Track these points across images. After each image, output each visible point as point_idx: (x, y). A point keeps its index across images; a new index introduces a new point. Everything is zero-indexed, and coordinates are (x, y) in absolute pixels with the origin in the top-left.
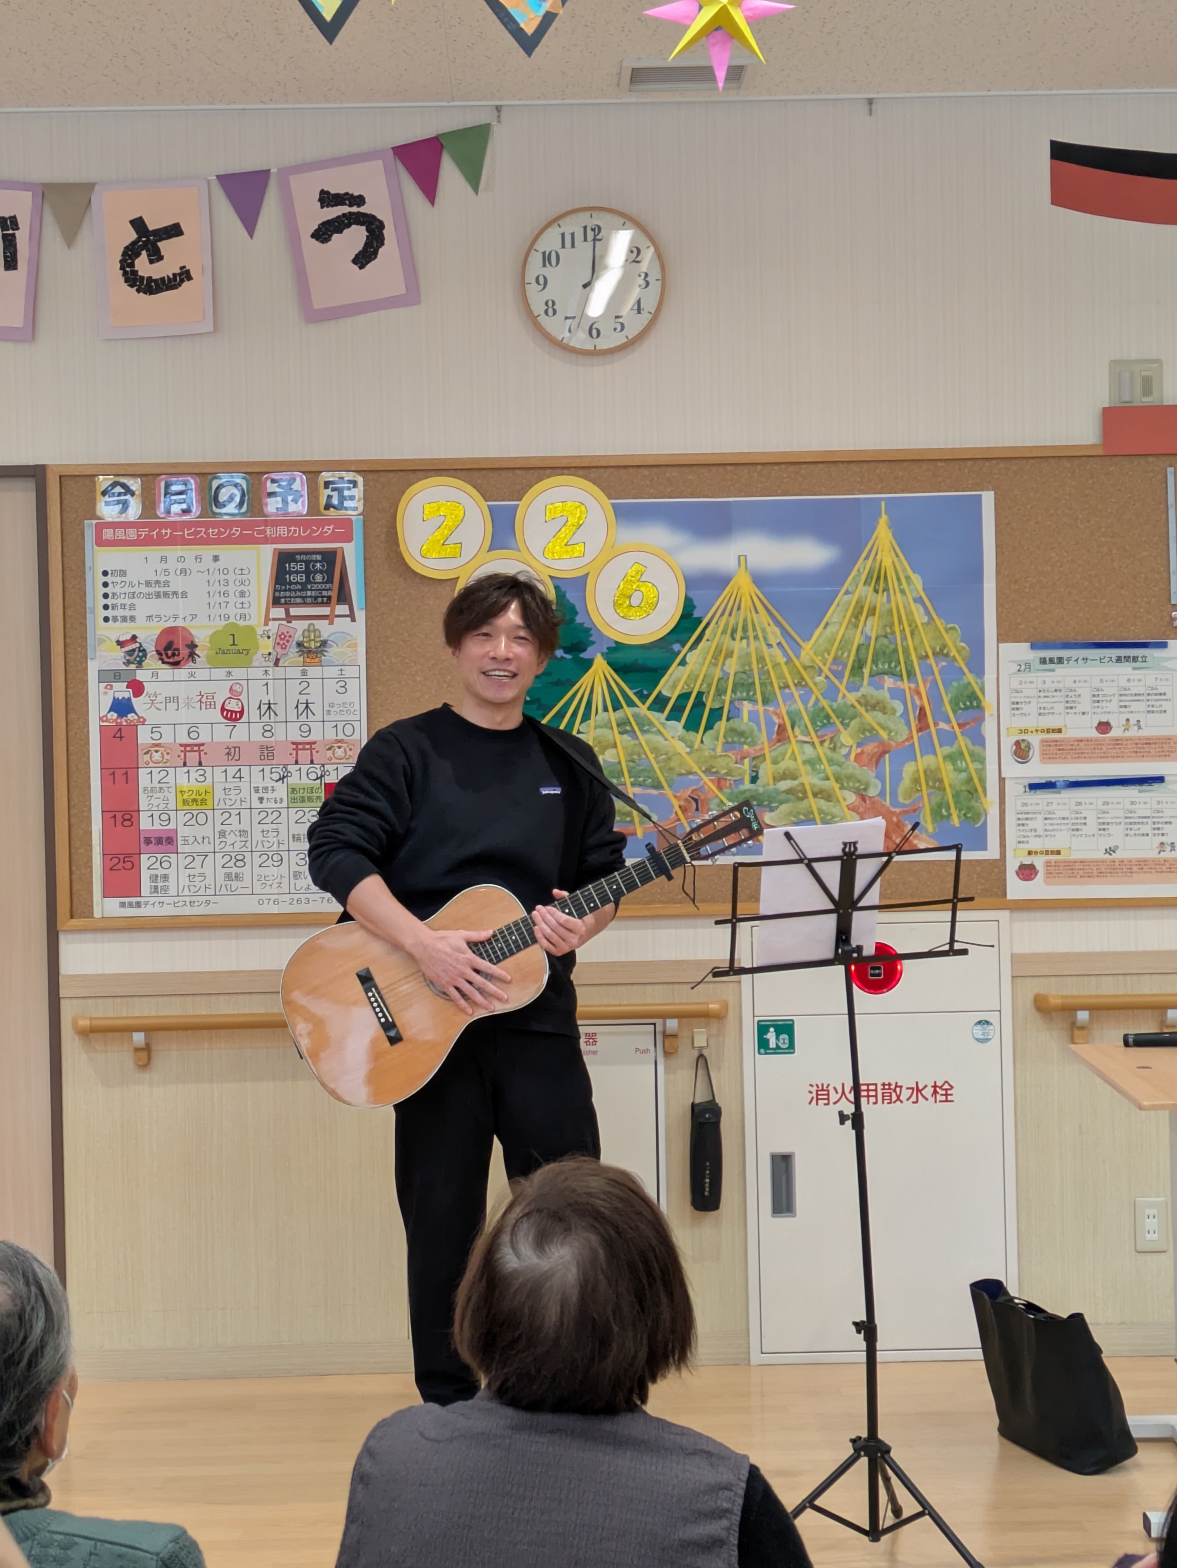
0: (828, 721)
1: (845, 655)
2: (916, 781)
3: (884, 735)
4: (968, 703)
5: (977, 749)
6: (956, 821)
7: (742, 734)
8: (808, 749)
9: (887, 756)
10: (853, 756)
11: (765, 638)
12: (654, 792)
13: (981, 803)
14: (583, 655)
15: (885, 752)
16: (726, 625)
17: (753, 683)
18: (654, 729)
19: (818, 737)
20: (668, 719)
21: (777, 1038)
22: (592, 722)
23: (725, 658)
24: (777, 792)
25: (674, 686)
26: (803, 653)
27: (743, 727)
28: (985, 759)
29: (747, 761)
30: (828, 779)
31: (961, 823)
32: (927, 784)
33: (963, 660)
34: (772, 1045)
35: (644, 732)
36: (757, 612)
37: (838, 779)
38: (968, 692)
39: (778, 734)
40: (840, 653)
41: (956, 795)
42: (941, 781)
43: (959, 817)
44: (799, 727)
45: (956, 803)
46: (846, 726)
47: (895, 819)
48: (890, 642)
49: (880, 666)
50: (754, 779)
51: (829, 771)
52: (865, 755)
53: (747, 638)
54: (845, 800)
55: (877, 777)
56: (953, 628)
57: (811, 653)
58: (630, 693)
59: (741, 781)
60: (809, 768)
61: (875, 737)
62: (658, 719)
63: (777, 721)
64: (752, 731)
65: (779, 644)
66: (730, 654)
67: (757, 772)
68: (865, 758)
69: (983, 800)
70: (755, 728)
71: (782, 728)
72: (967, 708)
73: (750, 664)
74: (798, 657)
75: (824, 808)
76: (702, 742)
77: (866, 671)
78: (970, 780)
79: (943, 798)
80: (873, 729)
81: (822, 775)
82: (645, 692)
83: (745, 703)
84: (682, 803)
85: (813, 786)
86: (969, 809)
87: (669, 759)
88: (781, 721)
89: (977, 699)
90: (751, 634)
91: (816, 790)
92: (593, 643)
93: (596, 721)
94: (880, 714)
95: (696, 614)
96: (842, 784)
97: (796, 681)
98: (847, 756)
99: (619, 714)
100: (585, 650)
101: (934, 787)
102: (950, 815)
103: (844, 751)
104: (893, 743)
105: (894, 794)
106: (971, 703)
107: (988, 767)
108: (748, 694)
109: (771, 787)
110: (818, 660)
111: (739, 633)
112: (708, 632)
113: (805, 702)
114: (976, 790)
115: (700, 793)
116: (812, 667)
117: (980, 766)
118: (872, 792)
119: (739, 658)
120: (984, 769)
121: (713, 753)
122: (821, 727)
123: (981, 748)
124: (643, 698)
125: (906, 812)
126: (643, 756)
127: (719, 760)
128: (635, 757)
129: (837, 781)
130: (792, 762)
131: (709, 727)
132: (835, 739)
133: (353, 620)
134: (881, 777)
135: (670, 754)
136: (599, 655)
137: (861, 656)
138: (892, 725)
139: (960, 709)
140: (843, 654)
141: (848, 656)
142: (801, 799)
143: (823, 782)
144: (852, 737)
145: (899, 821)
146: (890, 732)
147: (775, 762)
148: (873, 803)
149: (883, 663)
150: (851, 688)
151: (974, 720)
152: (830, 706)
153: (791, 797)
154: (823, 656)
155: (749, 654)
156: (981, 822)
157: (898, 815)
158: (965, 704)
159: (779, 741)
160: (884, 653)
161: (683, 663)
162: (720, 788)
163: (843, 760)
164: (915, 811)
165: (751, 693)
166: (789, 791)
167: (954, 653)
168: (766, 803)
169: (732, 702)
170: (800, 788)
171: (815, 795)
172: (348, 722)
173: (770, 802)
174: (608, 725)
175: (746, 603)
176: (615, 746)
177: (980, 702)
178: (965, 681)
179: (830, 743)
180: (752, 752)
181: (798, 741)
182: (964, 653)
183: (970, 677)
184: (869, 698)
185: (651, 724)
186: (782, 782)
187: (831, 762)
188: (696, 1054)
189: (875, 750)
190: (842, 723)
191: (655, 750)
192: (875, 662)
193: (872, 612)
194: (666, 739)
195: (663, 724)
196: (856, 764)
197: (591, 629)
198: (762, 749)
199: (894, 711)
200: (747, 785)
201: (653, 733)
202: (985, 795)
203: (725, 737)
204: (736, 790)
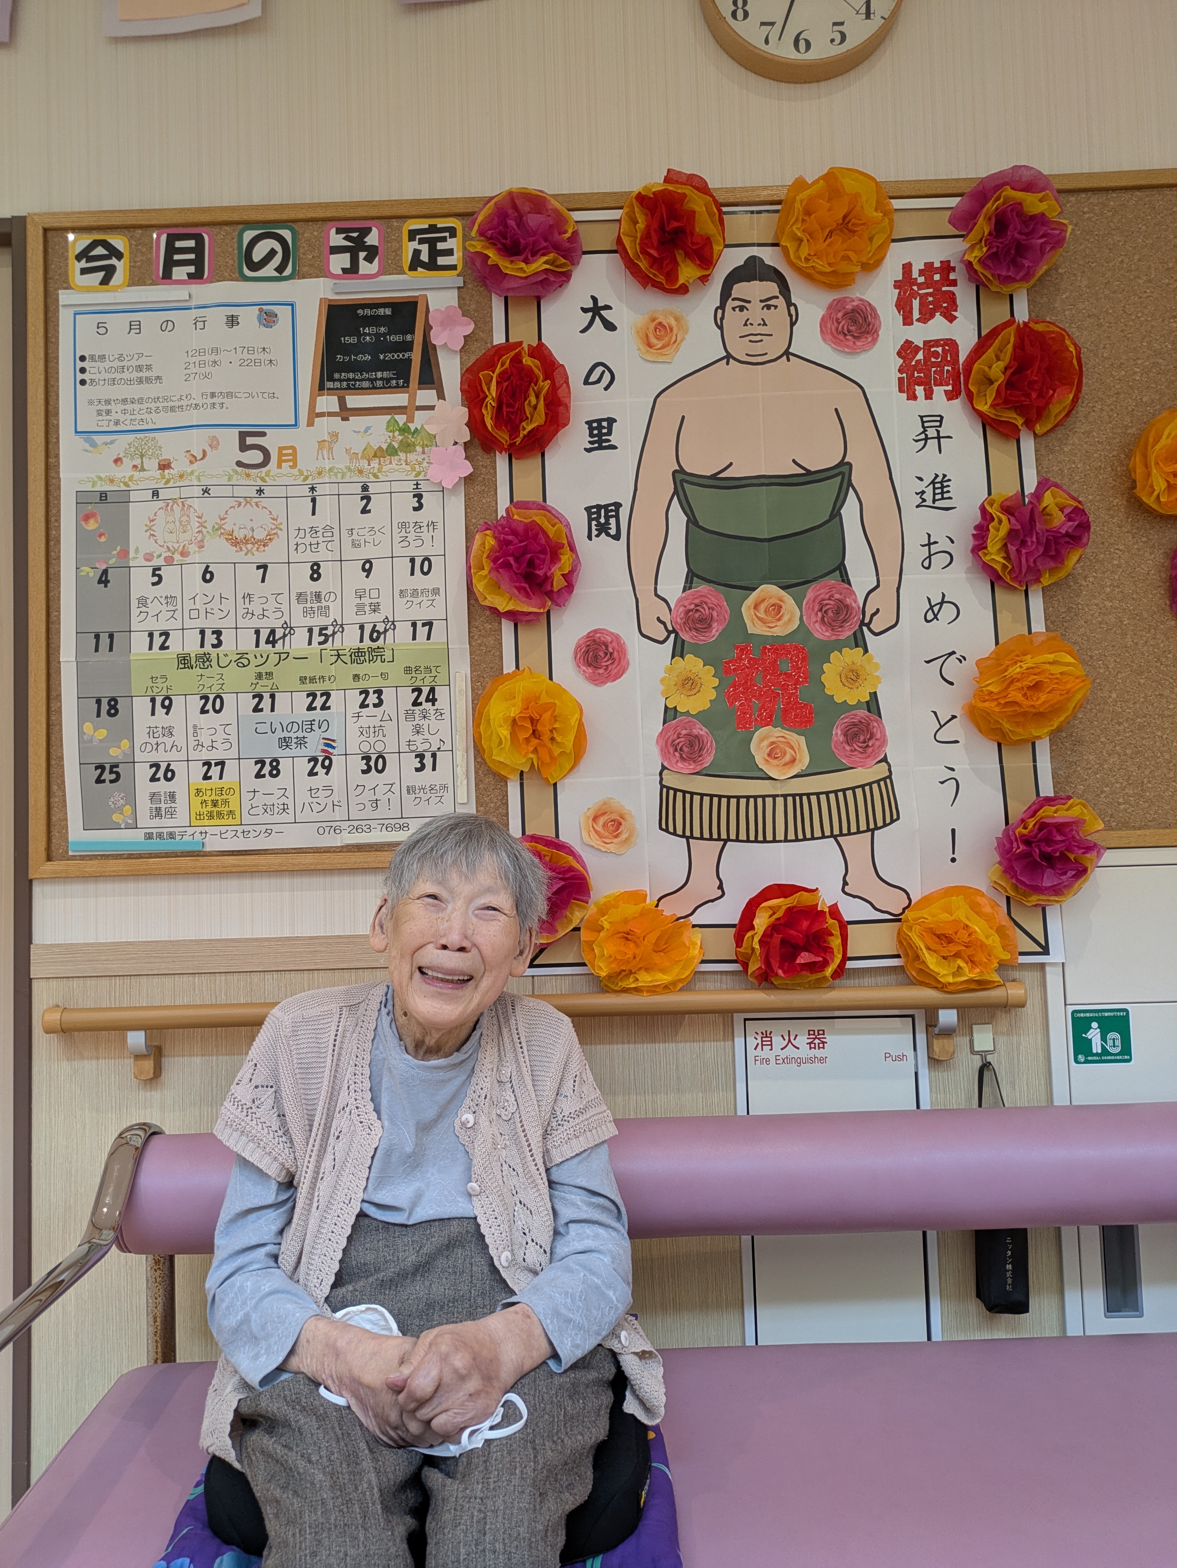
21: (1104, 1039)
34: (1097, 1048)
188: (977, 1062)
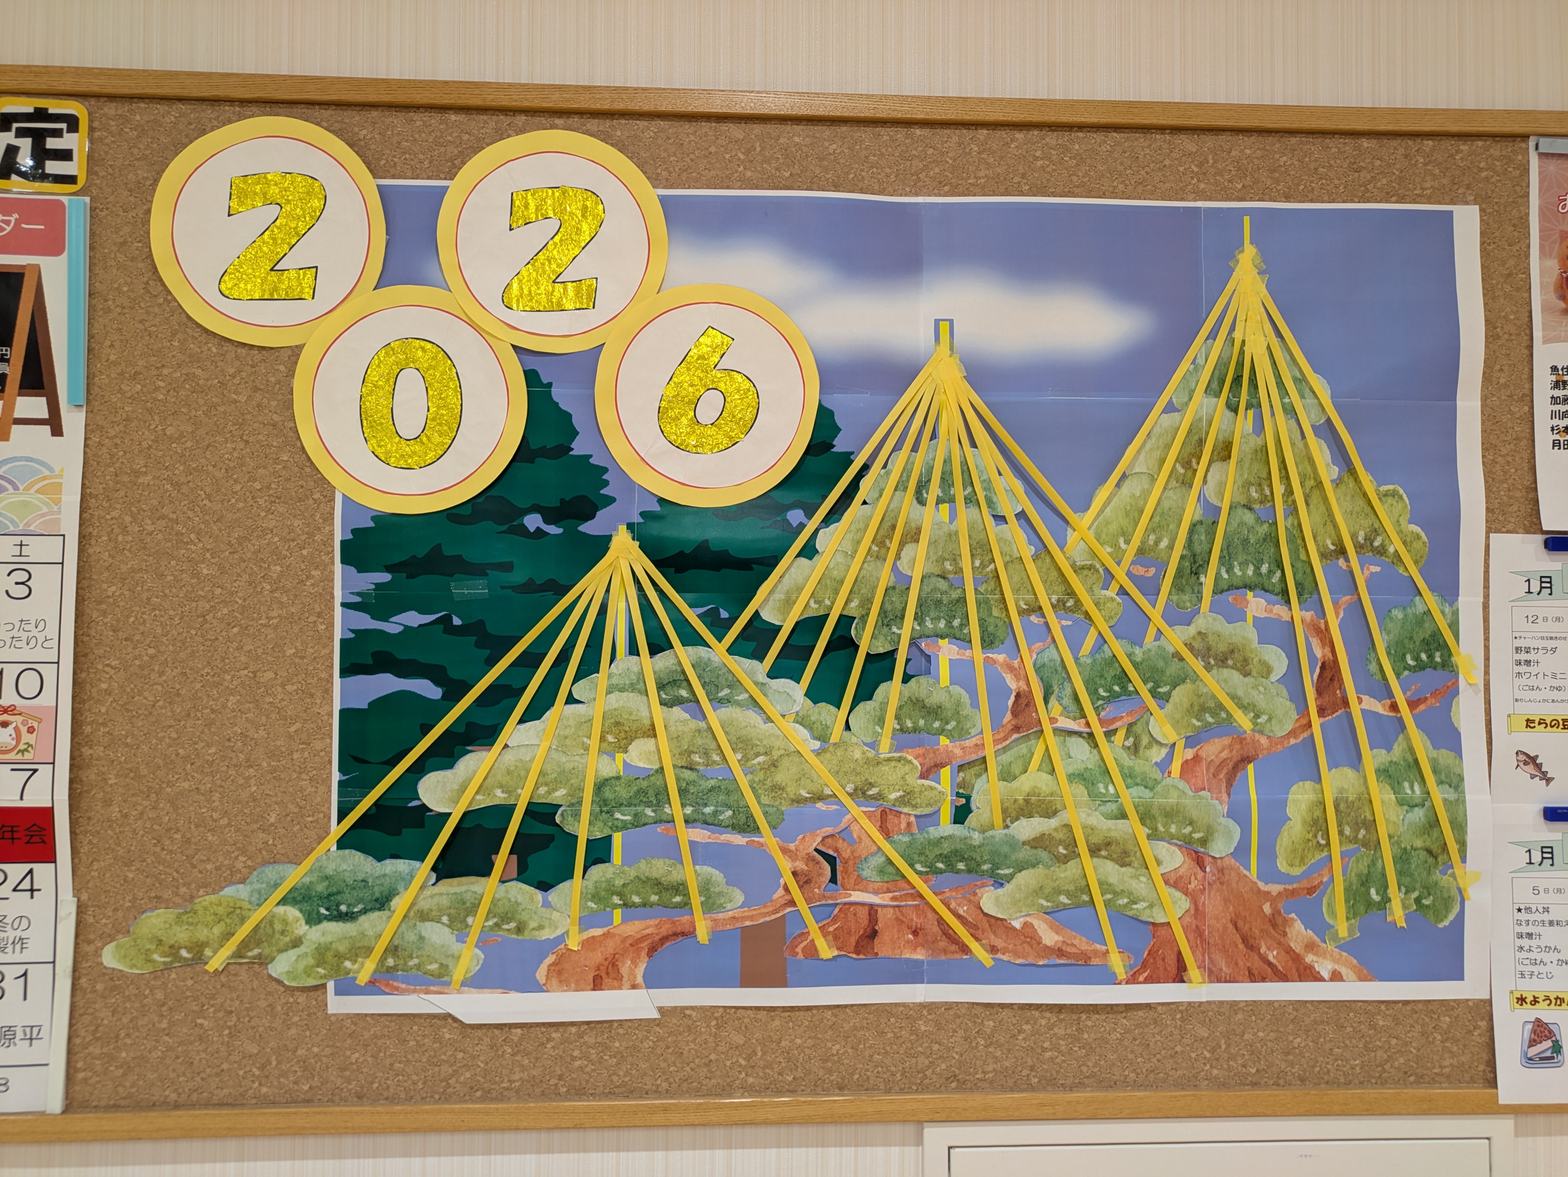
0: (1124, 688)
1: (1164, 544)
2: (1318, 825)
3: (1244, 721)
4: (1424, 656)
5: (1445, 756)
6: (1397, 913)
7: (934, 712)
8: (1080, 749)
9: (1251, 767)
10: (1176, 767)
11: (990, 503)
12: (739, 839)
13: (1453, 876)
14: (587, 528)
15: (1246, 760)
16: (907, 471)
17: (962, 600)
18: (743, 696)
19: (1102, 722)
20: (773, 674)
22: (601, 678)
23: (902, 544)
24: (1013, 844)
25: (789, 603)
26: (1072, 537)
27: (937, 698)
28: (1461, 779)
29: (945, 773)
30: (1123, 816)
31: (1408, 917)
32: (1341, 833)
33: (1416, 562)
35: (718, 702)
36: (974, 445)
37: (1145, 817)
38: (1425, 632)
39: (1015, 714)
40: (1152, 537)
41: (1403, 858)
42: (1371, 825)
43: (1405, 907)
44: (1059, 699)
45: (1400, 873)
46: (1162, 699)
47: (1267, 908)
48: (1259, 520)
49: (1237, 571)
50: (961, 814)
51: (1128, 797)
52: (1204, 764)
53: (952, 500)
54: (1159, 862)
55: (1230, 815)
56: (1394, 494)
57: (1091, 536)
58: (691, 616)
59: (933, 818)
60: (1081, 790)
61: (1226, 725)
62: (751, 674)
63: (1013, 684)
64: (958, 704)
65: (1022, 516)
66: (913, 536)
67: (968, 798)
68: (1202, 770)
69: (1458, 870)
70: (965, 698)
71: (1023, 701)
72: (1421, 667)
73: (955, 559)
74: (1062, 546)
75: (1113, 880)
76: (848, 727)
77: (1208, 581)
78: (1433, 823)
79: (1373, 863)
80: (1220, 706)
81: (1111, 807)
82: (724, 614)
83: (943, 643)
84: (801, 865)
85: (1089, 830)
86: (1429, 889)
87: (774, 764)
88: (1023, 685)
89: (1444, 647)
90: (959, 492)
91: (1094, 840)
92: (611, 500)
93: (610, 676)
94: (1235, 676)
95: (840, 445)
96: (1156, 829)
97: (1054, 598)
98: (1164, 765)
99: (664, 660)
100: (590, 516)
101: (1355, 840)
102: (1386, 900)
103: (1157, 754)
104: (1264, 741)
105: (1267, 852)
106: (1431, 657)
107: (1468, 797)
108: (949, 623)
109: (999, 833)
110: (1105, 553)
111: (934, 491)
112: (865, 484)
113: (1075, 648)
114: (1444, 847)
115: (840, 844)
116: (1091, 567)
117: (1452, 796)
118: (1220, 848)
119: (932, 543)
120: (1461, 801)
121: (871, 754)
122: (1108, 700)
123: (1452, 754)
124: (719, 627)
125: (1293, 893)
126: (716, 758)
127: (885, 768)
128: (696, 758)
129: (1142, 821)
130: (1045, 776)
131: (864, 693)
132: (1138, 728)
133: (57, 431)
134: (1239, 814)
135: (776, 754)
136: (623, 528)
137: (1198, 548)
138: (1261, 701)
139: (1407, 668)
140: (1157, 543)
141: (1171, 547)
142: (1064, 860)
143: (1111, 823)
144: (1175, 724)
145: (1276, 912)
146: (1257, 716)
147: (1007, 776)
148: (1221, 871)
149: (1244, 564)
150: (1175, 617)
151: (1434, 694)
152: (1129, 656)
153: (1044, 855)
154: (1116, 546)
155: (953, 536)
156: (1451, 917)
157: (1273, 900)
158: (1417, 658)
159: (1017, 729)
160: (1246, 541)
161: (809, 551)
162: (887, 833)
163: (1157, 774)
164: (1311, 891)
165: (956, 623)
166: (1039, 842)
167: (1396, 545)
168: (985, 867)
169: (913, 643)
170: (1060, 836)
171: (1094, 851)
172: (30, 667)
173: (996, 866)
174: (637, 686)
175: (950, 423)
176: (652, 732)
177: (1450, 655)
178: (1420, 608)
179: (1127, 738)
180: (958, 752)
181: (1057, 731)
182: (1417, 545)
183: (1431, 600)
184: (1211, 639)
185: (735, 684)
186: (1023, 821)
187: (1129, 776)
189: (1224, 755)
190: (1154, 693)
191: (742, 744)
192: (1226, 560)
193: (1224, 452)
194: (769, 720)
195: (761, 685)
196: (1182, 785)
197: (605, 470)
198: (980, 746)
199: (1268, 670)
200: (946, 827)
201: (738, 704)
202: (1464, 860)
203: (897, 717)
204: (920, 837)
